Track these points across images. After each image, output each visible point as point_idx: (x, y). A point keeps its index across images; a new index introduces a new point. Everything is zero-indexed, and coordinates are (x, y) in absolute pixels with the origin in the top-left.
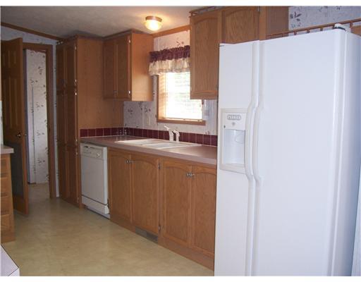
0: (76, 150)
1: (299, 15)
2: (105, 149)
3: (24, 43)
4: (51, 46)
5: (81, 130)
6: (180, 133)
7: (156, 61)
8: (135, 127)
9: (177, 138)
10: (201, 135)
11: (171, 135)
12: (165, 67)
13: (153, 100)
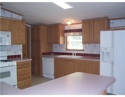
0: (40, 59)
1: (113, 23)
2: (53, 59)
3: (27, 27)
4: (29, 27)
5: (42, 53)
6: (76, 53)
7: (67, 33)
8: (58, 52)
9: (75, 55)
10: (83, 54)
11: (73, 54)
12: (70, 34)
13: (65, 44)
